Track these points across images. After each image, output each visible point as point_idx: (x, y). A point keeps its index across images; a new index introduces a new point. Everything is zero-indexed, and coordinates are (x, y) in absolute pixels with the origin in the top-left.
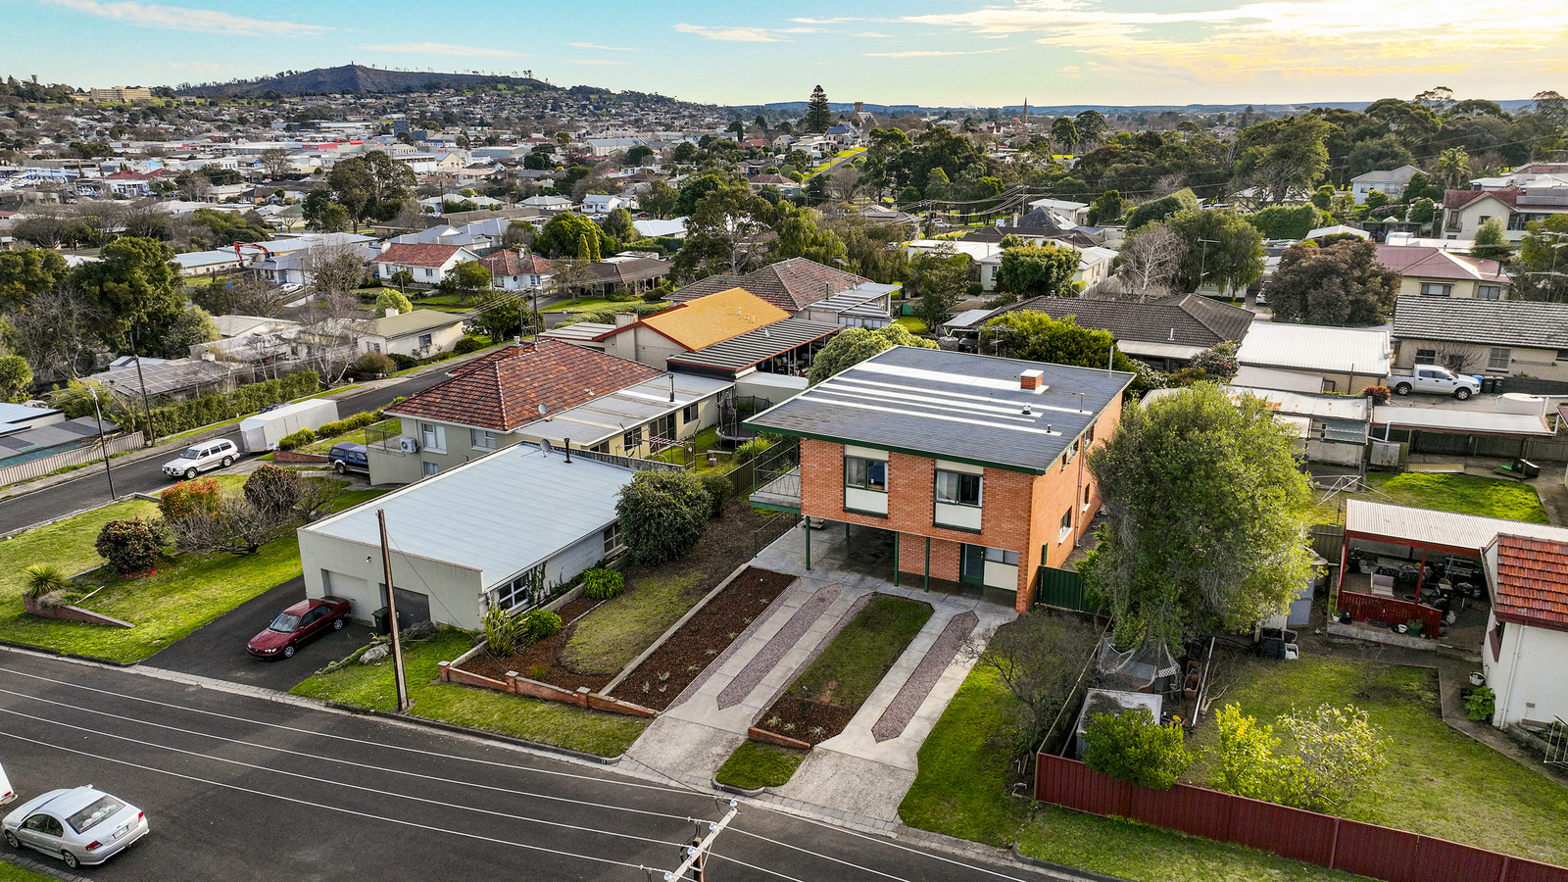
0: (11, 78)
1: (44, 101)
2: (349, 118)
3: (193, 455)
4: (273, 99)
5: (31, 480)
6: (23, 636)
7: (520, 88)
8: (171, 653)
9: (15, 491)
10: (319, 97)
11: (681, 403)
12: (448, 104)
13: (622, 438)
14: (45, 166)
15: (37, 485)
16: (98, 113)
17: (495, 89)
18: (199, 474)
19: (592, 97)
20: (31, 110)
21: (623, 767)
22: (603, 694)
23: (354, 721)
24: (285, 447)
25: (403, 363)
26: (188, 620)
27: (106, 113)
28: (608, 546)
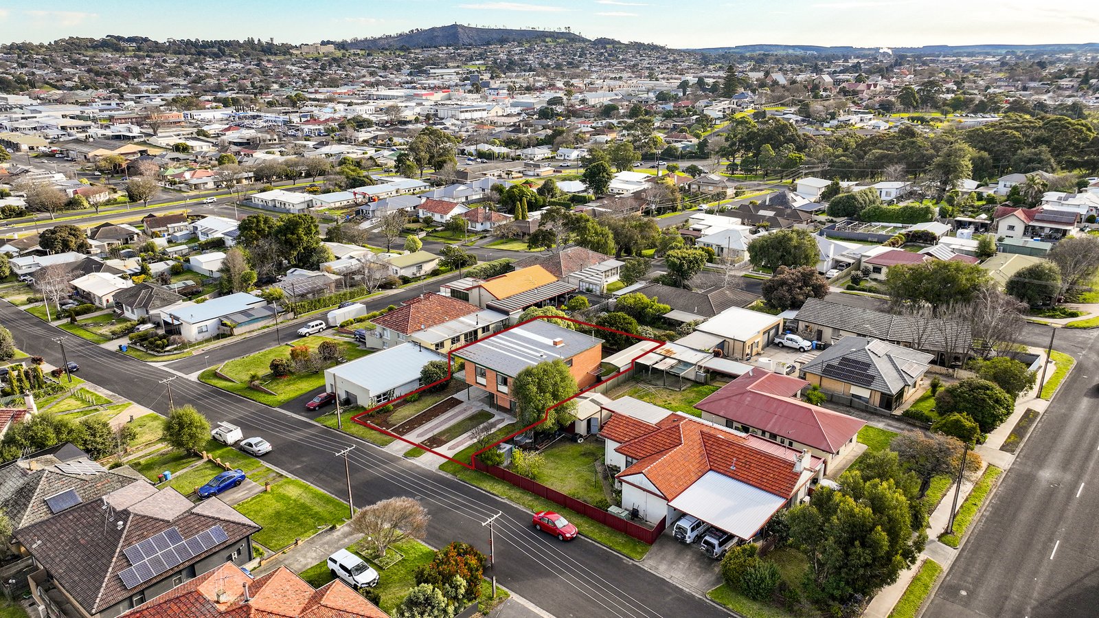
0: (259, 40)
1: (276, 54)
2: (450, 64)
3: (309, 327)
4: (405, 51)
5: (253, 331)
6: (247, 394)
7: (560, 41)
8: (286, 405)
9: (248, 335)
10: (432, 49)
11: (480, 325)
12: (513, 52)
13: (450, 341)
14: (272, 112)
15: (255, 334)
16: (305, 63)
17: (544, 41)
18: (310, 334)
19: (608, 46)
20: (269, 61)
21: (385, 449)
22: (389, 431)
23: (327, 431)
24: (342, 326)
25: (406, 280)
26: (293, 395)
27: (309, 62)
28: (420, 385)
